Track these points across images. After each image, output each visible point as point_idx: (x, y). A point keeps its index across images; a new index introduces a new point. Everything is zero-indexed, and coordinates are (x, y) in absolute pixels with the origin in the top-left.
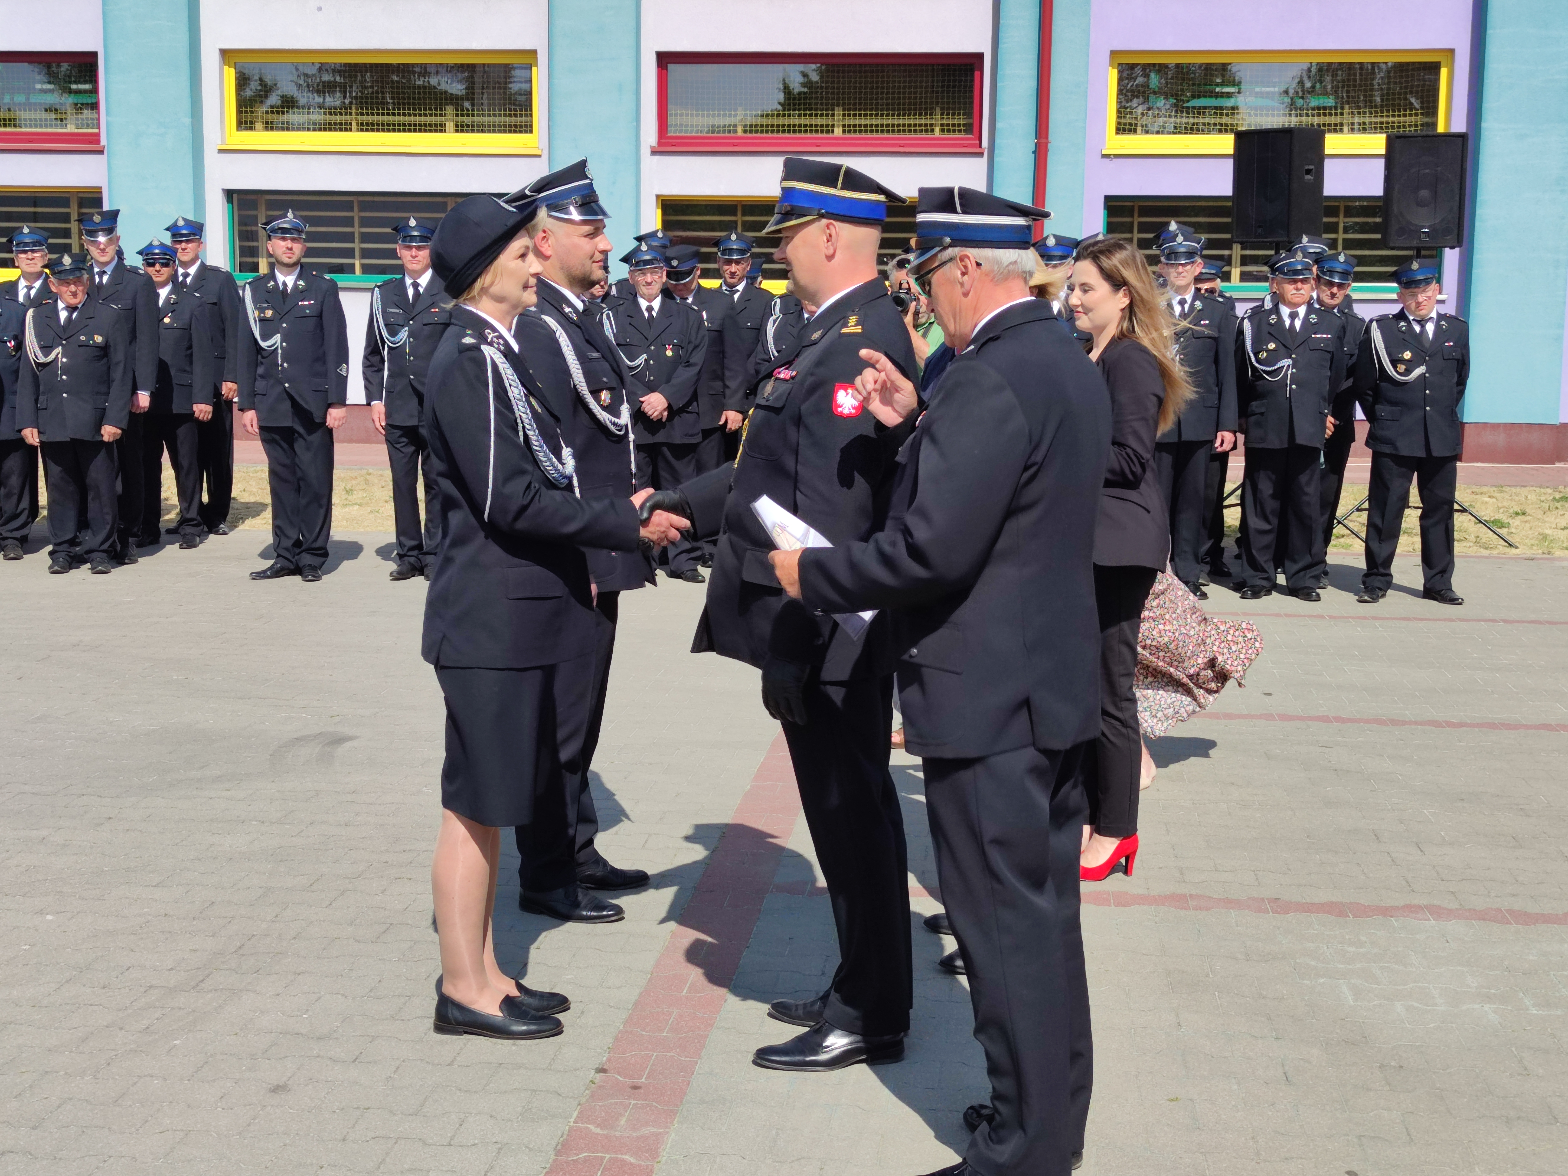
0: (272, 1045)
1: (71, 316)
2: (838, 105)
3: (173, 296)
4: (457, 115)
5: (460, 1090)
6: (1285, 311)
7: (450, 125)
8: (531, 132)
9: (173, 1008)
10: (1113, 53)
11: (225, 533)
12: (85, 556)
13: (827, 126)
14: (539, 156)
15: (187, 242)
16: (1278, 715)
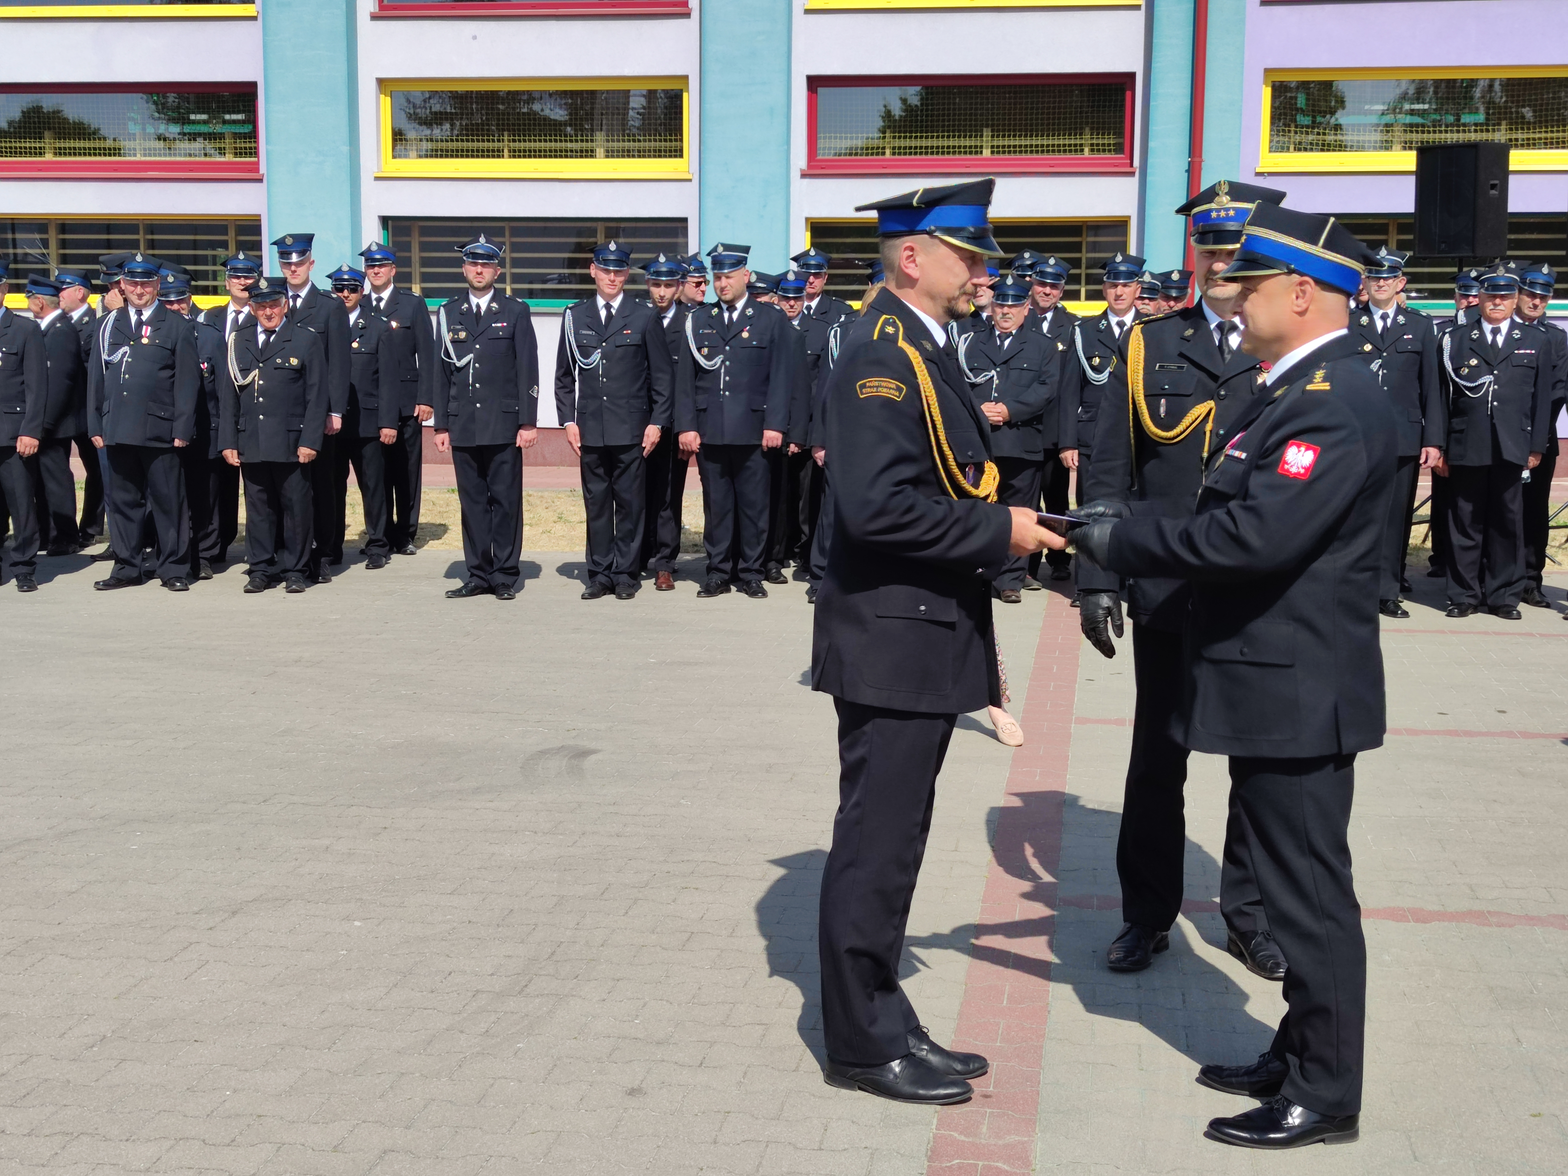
0: (614, 1050)
1: (269, 338)
2: (987, 126)
3: (361, 321)
4: (608, 141)
5: (814, 1095)
6: (1487, 327)
7: (600, 151)
8: (681, 156)
9: (506, 1013)
10: (1267, 71)
11: (412, 553)
12: (282, 575)
13: (976, 147)
14: (690, 180)
15: (380, 266)
16: (1520, 733)
